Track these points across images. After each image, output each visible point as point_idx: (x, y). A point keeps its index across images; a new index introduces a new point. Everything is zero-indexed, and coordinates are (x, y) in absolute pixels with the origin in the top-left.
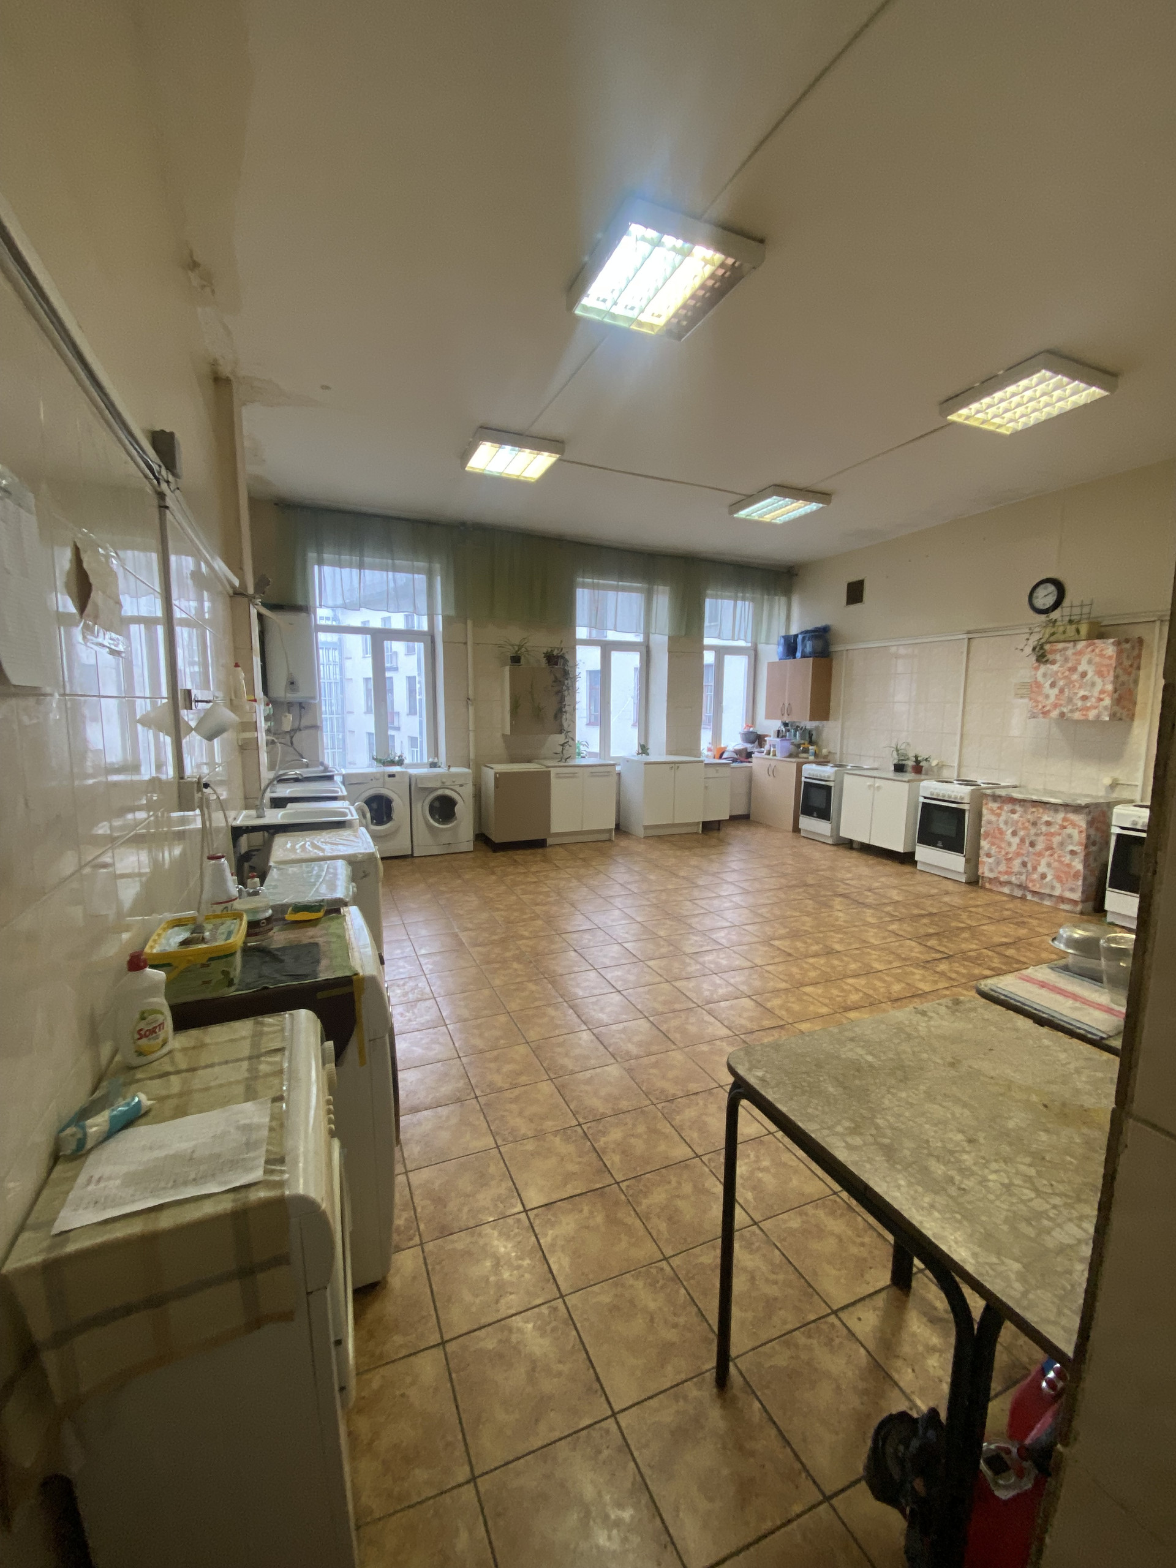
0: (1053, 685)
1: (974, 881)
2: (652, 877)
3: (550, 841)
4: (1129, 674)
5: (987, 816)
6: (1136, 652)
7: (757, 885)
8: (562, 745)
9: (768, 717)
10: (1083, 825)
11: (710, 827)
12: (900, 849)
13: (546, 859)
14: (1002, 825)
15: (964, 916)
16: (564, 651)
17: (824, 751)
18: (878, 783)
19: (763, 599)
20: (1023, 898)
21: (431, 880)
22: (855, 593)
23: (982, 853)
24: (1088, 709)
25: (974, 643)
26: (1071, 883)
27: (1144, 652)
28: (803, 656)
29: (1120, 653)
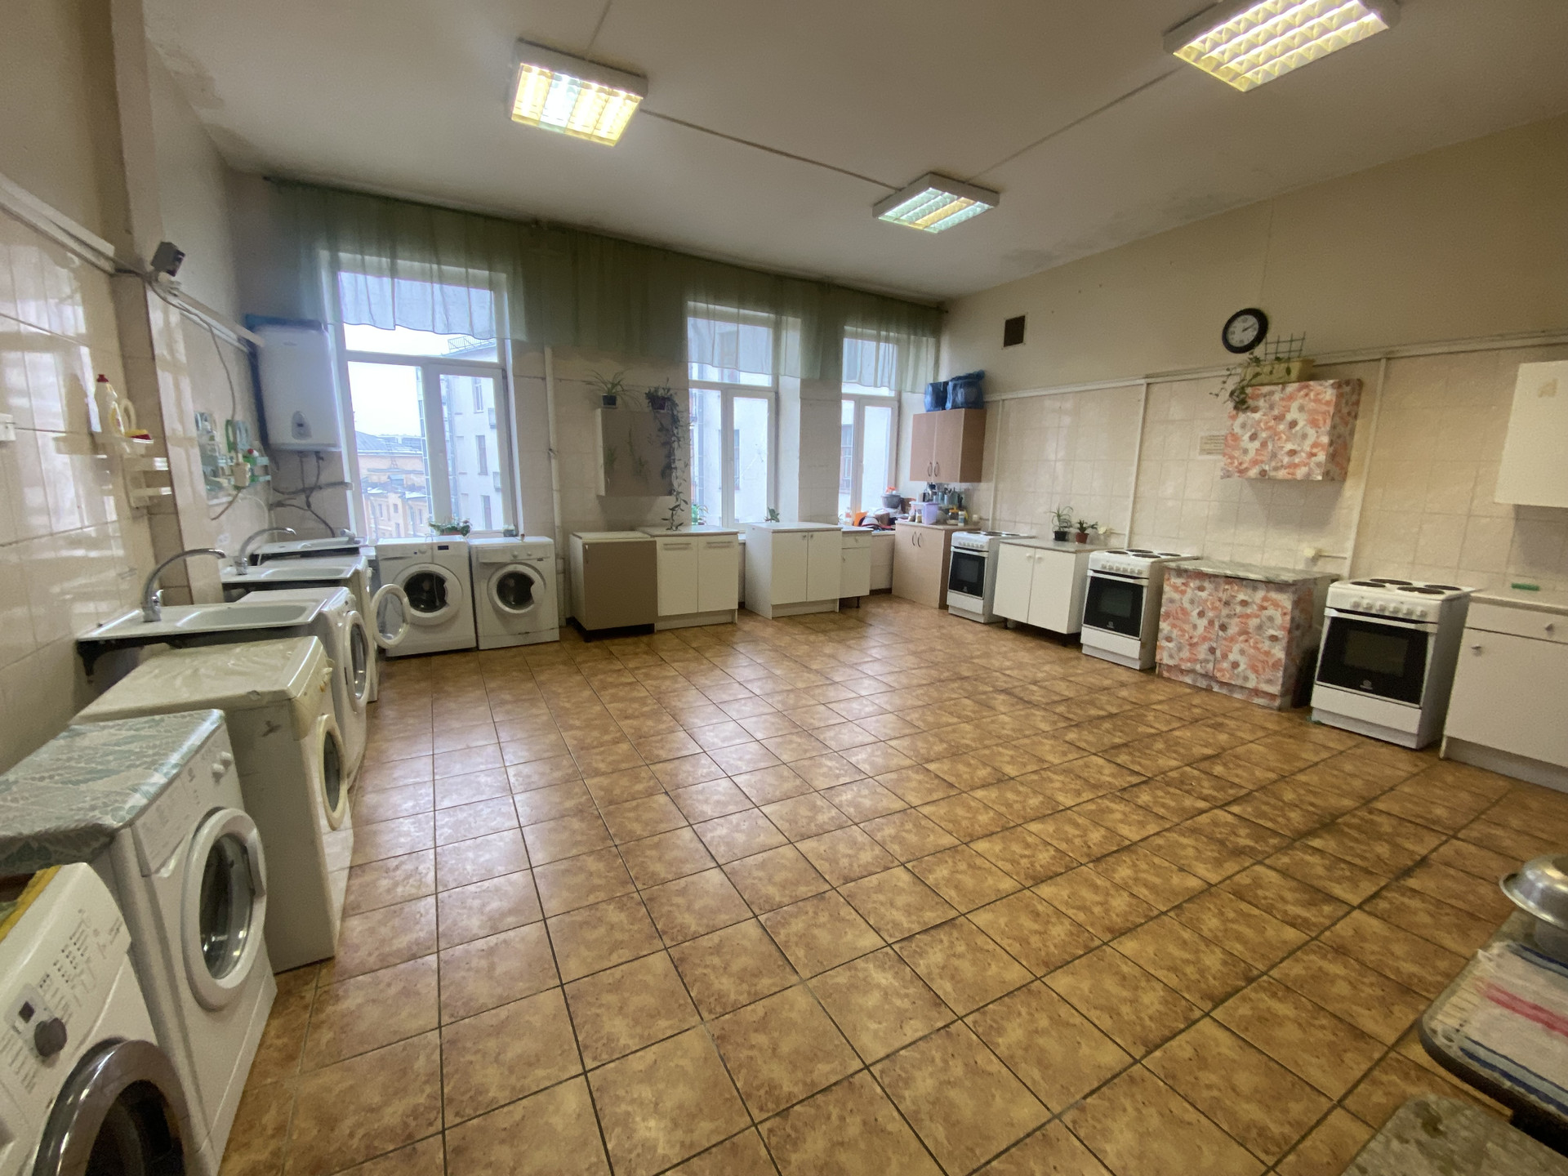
0: (1253, 437)
1: (1150, 667)
2: (778, 672)
3: (658, 626)
4: (1346, 424)
5: (1168, 592)
6: (1354, 398)
7: (904, 681)
8: (673, 509)
9: (913, 478)
10: (1288, 605)
11: (848, 605)
12: (1062, 628)
13: (652, 650)
14: (1187, 605)
15: (1150, 717)
16: (671, 392)
17: (975, 517)
18: (1039, 553)
19: (909, 343)
20: (1209, 690)
21: (493, 685)
22: (1014, 332)
23: (1160, 636)
24: (1296, 466)
25: (1155, 389)
26: (1268, 674)
27: (1363, 398)
28: (955, 407)
29: (1340, 396)
